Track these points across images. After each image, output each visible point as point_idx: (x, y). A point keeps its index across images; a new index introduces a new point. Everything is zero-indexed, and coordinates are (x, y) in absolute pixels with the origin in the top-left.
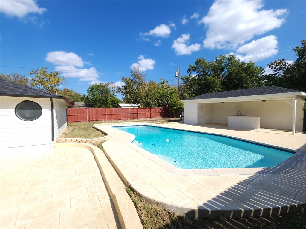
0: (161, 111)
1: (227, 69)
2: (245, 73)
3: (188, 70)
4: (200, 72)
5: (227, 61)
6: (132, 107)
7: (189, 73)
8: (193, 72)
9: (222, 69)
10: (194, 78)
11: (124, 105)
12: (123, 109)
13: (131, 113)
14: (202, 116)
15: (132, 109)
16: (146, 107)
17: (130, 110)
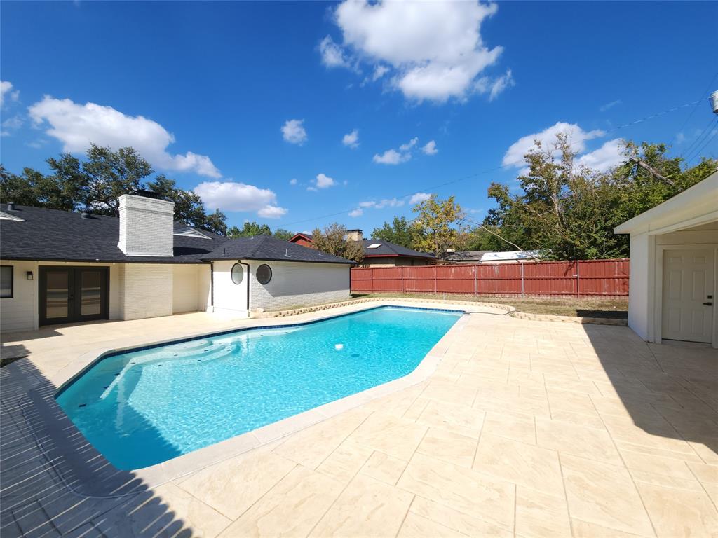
11: (496, 255)
12: (476, 267)
13: (500, 277)
14: (710, 301)
15: (504, 265)
16: (558, 260)
17: (496, 267)
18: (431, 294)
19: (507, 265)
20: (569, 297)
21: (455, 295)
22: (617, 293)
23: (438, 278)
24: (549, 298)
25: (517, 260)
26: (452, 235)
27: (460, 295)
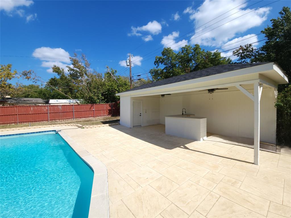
0: (110, 108)
1: (194, 61)
2: (211, 63)
3: (155, 62)
4: (167, 64)
5: (193, 51)
6: (69, 104)
7: (157, 65)
8: (160, 64)
9: (189, 61)
10: (162, 71)
11: (57, 101)
12: (48, 107)
13: (62, 111)
14: (140, 115)
15: (64, 106)
16: (87, 103)
17: (60, 107)
18: (13, 124)
19: (66, 106)
20: (91, 118)
21: (34, 123)
22: (105, 115)
23: (19, 114)
24: (84, 119)
25: (69, 103)
26: (10, 87)
27: (38, 123)
